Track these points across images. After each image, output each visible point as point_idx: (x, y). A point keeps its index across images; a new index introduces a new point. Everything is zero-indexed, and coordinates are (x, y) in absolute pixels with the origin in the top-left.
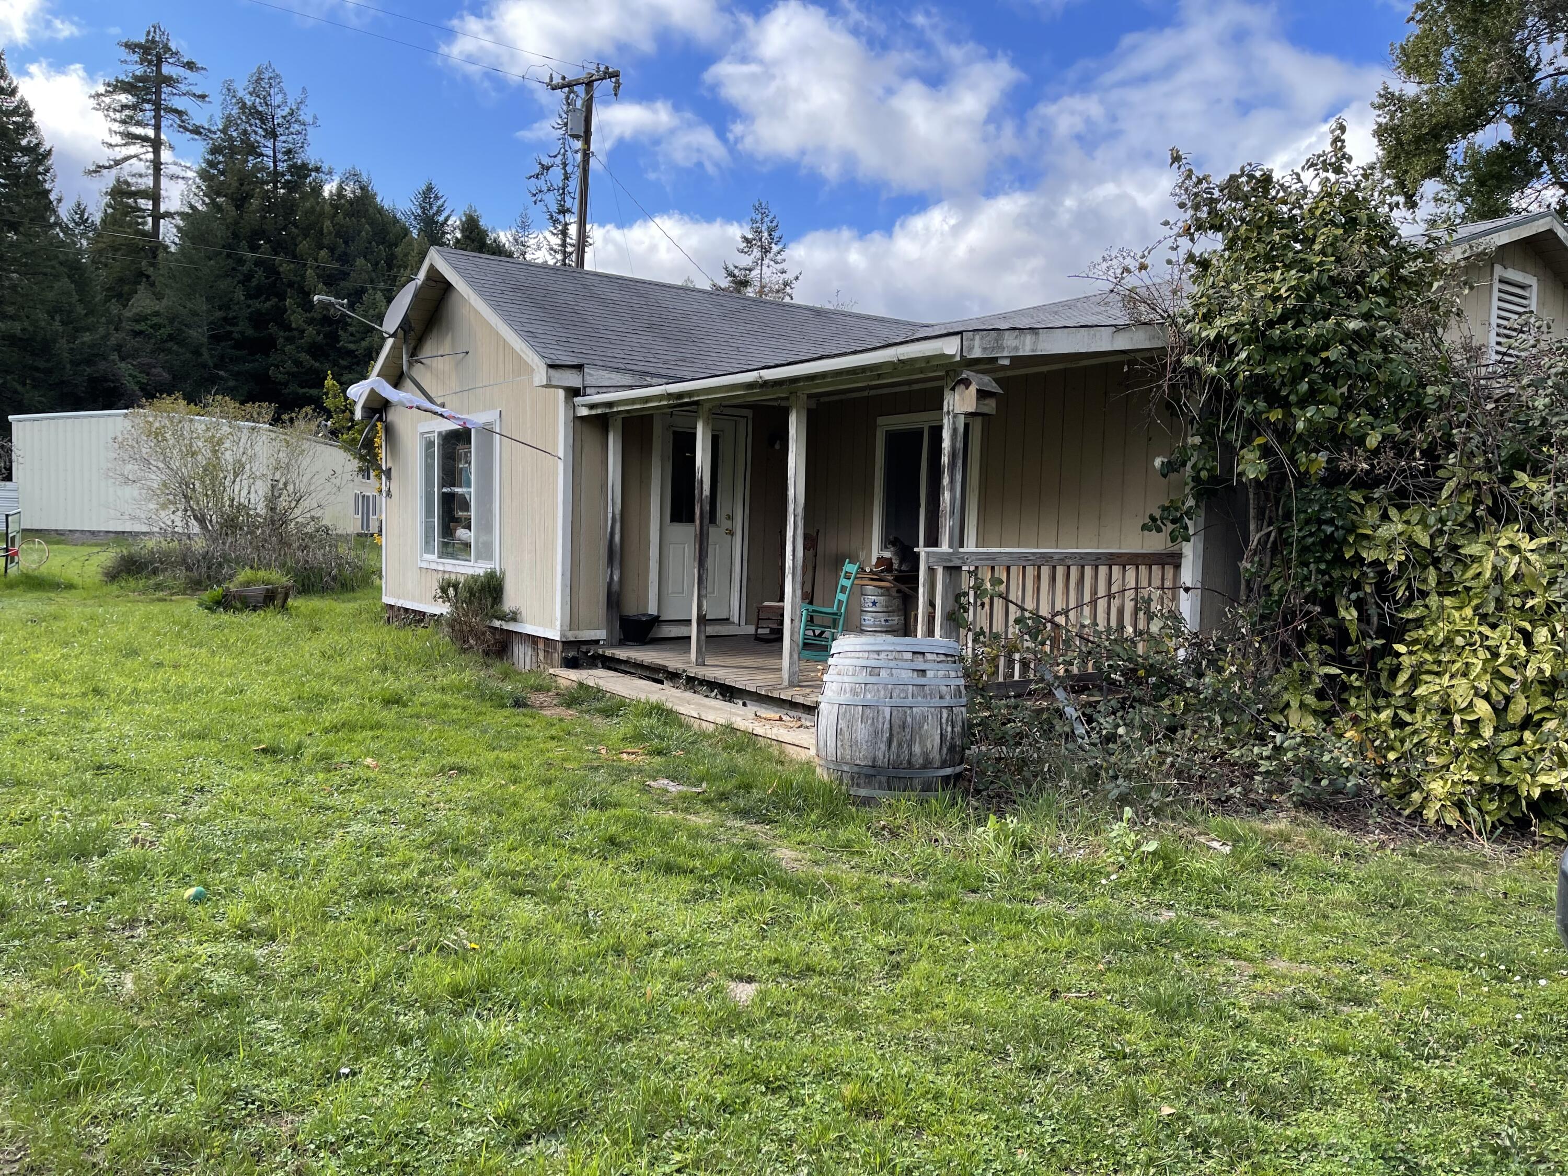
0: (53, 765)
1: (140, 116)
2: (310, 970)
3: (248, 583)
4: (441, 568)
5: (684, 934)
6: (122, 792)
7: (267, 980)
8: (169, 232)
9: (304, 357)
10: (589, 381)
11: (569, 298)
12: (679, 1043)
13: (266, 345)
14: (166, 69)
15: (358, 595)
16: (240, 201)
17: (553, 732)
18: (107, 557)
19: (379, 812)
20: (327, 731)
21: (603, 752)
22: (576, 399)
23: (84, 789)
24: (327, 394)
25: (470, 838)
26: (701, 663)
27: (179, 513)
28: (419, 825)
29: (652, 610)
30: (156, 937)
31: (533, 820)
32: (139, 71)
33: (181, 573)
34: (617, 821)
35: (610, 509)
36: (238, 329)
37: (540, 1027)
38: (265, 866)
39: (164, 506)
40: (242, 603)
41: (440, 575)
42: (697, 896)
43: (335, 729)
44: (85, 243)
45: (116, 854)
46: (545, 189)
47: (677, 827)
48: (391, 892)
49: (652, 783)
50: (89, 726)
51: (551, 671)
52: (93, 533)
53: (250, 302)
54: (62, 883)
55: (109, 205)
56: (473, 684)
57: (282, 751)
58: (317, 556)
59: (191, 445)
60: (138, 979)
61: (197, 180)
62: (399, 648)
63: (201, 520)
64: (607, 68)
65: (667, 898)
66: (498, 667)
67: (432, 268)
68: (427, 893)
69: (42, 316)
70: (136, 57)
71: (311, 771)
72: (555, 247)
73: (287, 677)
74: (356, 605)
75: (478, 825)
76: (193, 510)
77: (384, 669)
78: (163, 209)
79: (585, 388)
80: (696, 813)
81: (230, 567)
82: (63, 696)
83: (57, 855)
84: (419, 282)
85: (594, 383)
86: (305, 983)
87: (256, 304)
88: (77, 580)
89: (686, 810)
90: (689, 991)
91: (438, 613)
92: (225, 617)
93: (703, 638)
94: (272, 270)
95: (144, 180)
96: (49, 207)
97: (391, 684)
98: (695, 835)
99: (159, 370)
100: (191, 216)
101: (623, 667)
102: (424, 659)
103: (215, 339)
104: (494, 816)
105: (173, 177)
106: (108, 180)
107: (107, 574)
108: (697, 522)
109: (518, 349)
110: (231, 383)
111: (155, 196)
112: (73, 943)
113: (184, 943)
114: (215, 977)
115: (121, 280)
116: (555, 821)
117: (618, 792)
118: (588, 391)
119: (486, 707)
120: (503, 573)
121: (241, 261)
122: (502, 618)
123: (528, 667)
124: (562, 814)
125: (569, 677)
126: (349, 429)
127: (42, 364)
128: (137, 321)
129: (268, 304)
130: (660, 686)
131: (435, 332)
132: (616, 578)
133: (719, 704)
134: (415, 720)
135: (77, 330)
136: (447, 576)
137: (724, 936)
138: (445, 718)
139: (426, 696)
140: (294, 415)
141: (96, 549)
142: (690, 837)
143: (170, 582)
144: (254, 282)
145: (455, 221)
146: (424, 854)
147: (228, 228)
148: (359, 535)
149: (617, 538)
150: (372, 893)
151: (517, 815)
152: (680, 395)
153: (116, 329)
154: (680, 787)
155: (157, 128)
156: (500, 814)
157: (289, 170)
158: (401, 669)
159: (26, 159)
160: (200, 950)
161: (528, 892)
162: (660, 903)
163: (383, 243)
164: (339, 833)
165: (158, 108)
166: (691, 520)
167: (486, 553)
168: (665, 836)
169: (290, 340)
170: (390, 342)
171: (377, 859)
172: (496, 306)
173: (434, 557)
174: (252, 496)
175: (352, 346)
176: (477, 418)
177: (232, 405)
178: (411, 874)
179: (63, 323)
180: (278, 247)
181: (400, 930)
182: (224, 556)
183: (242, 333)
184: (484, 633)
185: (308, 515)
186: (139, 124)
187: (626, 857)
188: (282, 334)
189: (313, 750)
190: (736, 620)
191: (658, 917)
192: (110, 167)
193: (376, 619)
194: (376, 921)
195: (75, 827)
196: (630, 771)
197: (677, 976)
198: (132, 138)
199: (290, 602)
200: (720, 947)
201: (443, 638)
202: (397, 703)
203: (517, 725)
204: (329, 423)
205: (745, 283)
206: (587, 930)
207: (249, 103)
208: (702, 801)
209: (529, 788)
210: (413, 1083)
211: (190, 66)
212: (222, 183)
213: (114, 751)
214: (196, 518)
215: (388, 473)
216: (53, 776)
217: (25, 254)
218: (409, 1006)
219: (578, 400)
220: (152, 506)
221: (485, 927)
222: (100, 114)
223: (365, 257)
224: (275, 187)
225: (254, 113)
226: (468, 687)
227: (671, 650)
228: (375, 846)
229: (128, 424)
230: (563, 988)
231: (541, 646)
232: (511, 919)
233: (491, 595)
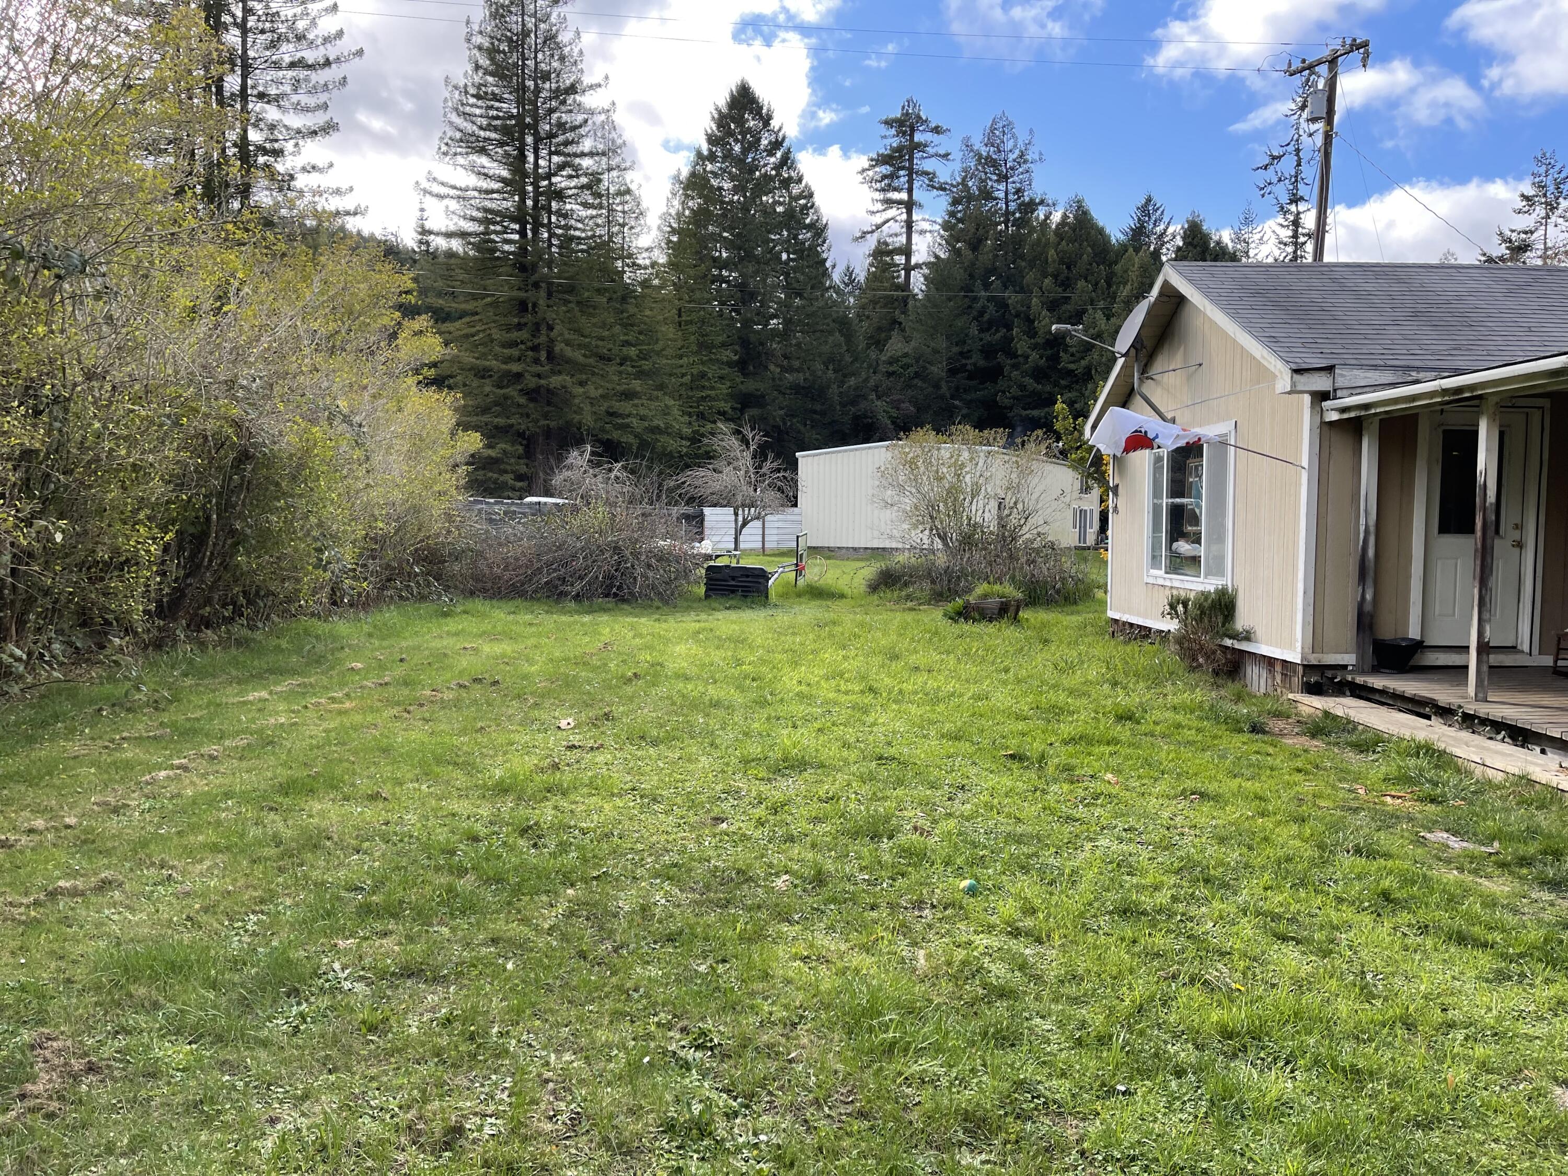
0: (845, 753)
1: (896, 183)
2: (1076, 978)
3: (985, 596)
4: (1168, 583)
5: (1490, 1020)
6: (900, 782)
7: (1038, 979)
8: (918, 282)
9: (1028, 381)
10: (1340, 382)
11: (1314, 295)
12: (1493, 1145)
13: (993, 374)
14: (918, 137)
15: (1080, 608)
16: (975, 245)
17: (1299, 764)
18: (868, 571)
19: (1125, 830)
20: (1066, 742)
21: (1361, 791)
22: (1324, 404)
23: (872, 778)
24: (1056, 417)
25: (1221, 870)
26: (1481, 698)
27: (927, 532)
28: (1166, 848)
29: (1414, 633)
30: (940, 920)
31: (1289, 860)
32: (895, 142)
33: (927, 585)
34: (1390, 873)
35: (1362, 521)
36: (972, 361)
37: (1323, 1091)
38: (1026, 870)
39: (915, 526)
40: (980, 614)
41: (1168, 592)
42: (1501, 977)
43: (1071, 741)
44: (852, 300)
45: (902, 839)
46: (1275, 180)
47: (1467, 892)
48: (1144, 913)
49: (1428, 835)
50: (870, 719)
51: (1291, 696)
52: (855, 549)
53: (982, 335)
54: (863, 858)
55: (871, 265)
56: (1206, 706)
57: (1028, 759)
58: (1043, 570)
59: (937, 472)
60: (929, 956)
61: (942, 232)
62: (1127, 663)
63: (943, 538)
64: (1355, 40)
65: (1462, 973)
66: (1231, 688)
67: (1166, 284)
68: (1181, 921)
69: (819, 366)
70: (893, 131)
71: (1055, 780)
72: (1285, 240)
73: (1025, 687)
74: (1080, 619)
75: (1228, 856)
76: (937, 529)
77: (1115, 684)
78: (913, 262)
79: (1335, 390)
80: (1488, 877)
81: (967, 581)
82: (847, 693)
83: (857, 833)
84: (1152, 299)
85: (1347, 384)
86: (1071, 990)
87: (987, 337)
88: (847, 591)
89: (1475, 872)
90: (1502, 1087)
91: (1166, 629)
92: (966, 627)
93: (1485, 668)
94: (1002, 305)
95: (899, 238)
96: (825, 274)
97: (1123, 700)
98: (1491, 903)
99: (907, 404)
100: (936, 265)
101: (1377, 697)
102: (1153, 676)
103: (952, 372)
104: (1245, 850)
105: (922, 232)
106: (871, 242)
107: (870, 586)
108: (1479, 533)
109: (1258, 356)
110: (965, 411)
111: (907, 251)
112: (874, 914)
113: (964, 931)
114: (993, 967)
115: (880, 329)
116: (1313, 863)
117: (1383, 840)
118: (1339, 393)
119: (1220, 730)
120: (1236, 590)
121: (975, 299)
122: (1235, 636)
123: (1263, 690)
124: (1321, 857)
125: (1312, 705)
126: (1078, 448)
127: (818, 407)
128: (891, 363)
129: (999, 335)
130: (1428, 722)
131: (1166, 346)
132: (1369, 597)
133: (1508, 748)
134: (1149, 739)
135: (845, 376)
136: (1175, 592)
137: (1541, 1029)
138: (1180, 739)
139: (1157, 715)
140: (1026, 438)
141: (862, 564)
142: (1484, 905)
143: (918, 594)
144: (986, 317)
145: (1177, 228)
146: (1173, 880)
147: (965, 271)
148: (1076, 548)
149: (1371, 552)
150: (1126, 911)
151: (1269, 851)
152: (1459, 390)
153: (874, 373)
154: (1465, 844)
155: (910, 191)
156: (1250, 848)
157: (1019, 209)
158: (1131, 685)
159: (809, 235)
160: (977, 939)
161: (1293, 938)
162: (1454, 978)
163: (1103, 263)
164: (1088, 846)
165: (911, 172)
166: (1471, 530)
167: (1218, 570)
168: (1452, 901)
169: (1015, 367)
170: (1121, 361)
171: (1128, 878)
172: (1234, 314)
173: (1161, 573)
174: (987, 515)
175: (1072, 366)
176: (1209, 431)
177: (972, 433)
178: (1163, 898)
179: (835, 371)
180: (1008, 281)
181: (1158, 955)
182: (962, 570)
183: (975, 364)
184: (1214, 652)
185: (1035, 532)
186: (896, 189)
187: (1404, 917)
188: (1009, 361)
189: (1056, 760)
190: (1526, 648)
191: (1452, 994)
192: (872, 232)
193: (1101, 633)
194: (1134, 942)
195: (868, 809)
196: (1397, 817)
197: (1484, 1067)
198: (889, 202)
199: (1021, 614)
200: (1538, 1042)
201: (1170, 655)
202: (1130, 718)
203: (1257, 753)
204: (1061, 444)
205: (1524, 248)
206: (1367, 994)
207: (984, 154)
208: (1495, 863)
209: (1279, 823)
210: (1191, 1118)
211: (937, 130)
212: (962, 230)
213: (889, 744)
214: (940, 537)
215: (1115, 489)
216: (846, 762)
217: (808, 316)
218: (1177, 1036)
219: (1327, 404)
220: (906, 526)
221: (1248, 968)
222: (866, 186)
223: (1086, 279)
224: (1007, 227)
225: (991, 162)
226: (1201, 707)
227: (1439, 681)
228: (1124, 865)
229: (889, 455)
230: (1347, 1054)
231: (1278, 668)
232: (1276, 965)
233: (1222, 613)
